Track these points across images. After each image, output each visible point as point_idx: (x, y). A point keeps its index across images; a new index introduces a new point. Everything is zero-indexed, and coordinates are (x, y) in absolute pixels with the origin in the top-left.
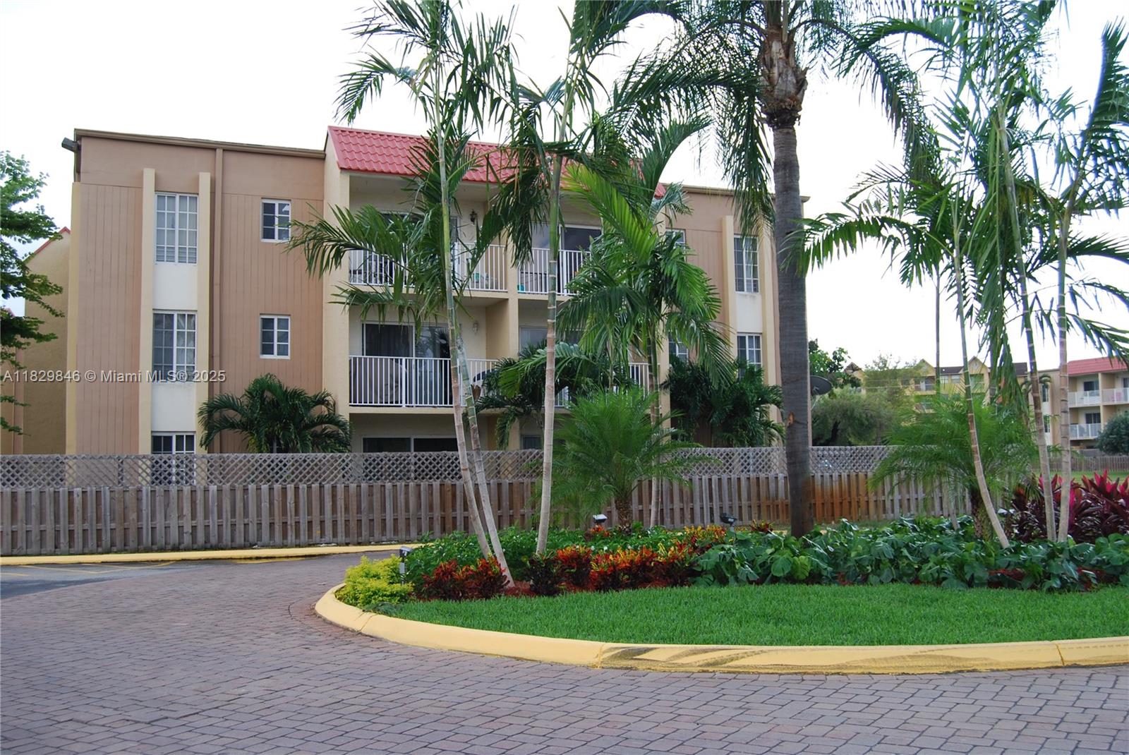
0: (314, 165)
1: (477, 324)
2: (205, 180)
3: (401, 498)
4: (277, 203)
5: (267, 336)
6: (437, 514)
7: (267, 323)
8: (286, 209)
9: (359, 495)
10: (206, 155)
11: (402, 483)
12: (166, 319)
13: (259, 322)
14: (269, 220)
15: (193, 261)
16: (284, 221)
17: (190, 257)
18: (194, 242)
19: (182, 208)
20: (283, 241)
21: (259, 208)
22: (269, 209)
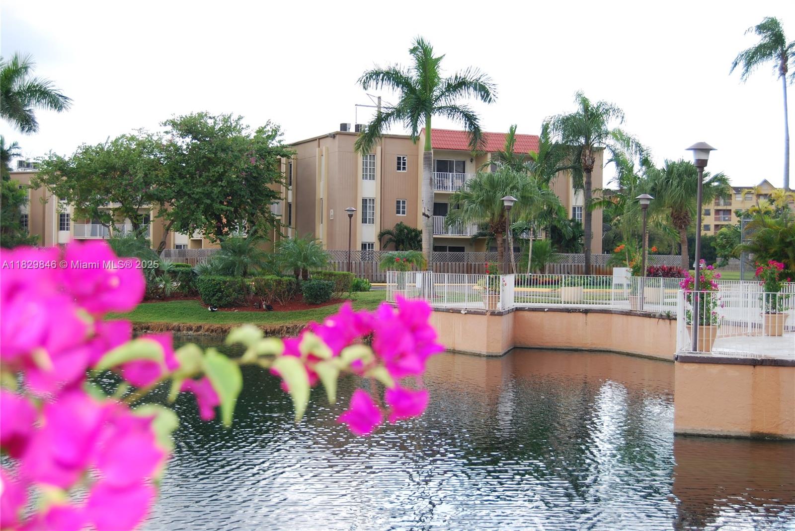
2: (379, 149)
4: (402, 157)
5: (398, 207)
7: (398, 203)
8: (405, 159)
12: (364, 201)
13: (396, 202)
14: (399, 163)
15: (374, 179)
16: (404, 164)
17: (373, 177)
18: (374, 172)
19: (370, 159)
20: (404, 171)
21: (396, 159)
22: (399, 159)
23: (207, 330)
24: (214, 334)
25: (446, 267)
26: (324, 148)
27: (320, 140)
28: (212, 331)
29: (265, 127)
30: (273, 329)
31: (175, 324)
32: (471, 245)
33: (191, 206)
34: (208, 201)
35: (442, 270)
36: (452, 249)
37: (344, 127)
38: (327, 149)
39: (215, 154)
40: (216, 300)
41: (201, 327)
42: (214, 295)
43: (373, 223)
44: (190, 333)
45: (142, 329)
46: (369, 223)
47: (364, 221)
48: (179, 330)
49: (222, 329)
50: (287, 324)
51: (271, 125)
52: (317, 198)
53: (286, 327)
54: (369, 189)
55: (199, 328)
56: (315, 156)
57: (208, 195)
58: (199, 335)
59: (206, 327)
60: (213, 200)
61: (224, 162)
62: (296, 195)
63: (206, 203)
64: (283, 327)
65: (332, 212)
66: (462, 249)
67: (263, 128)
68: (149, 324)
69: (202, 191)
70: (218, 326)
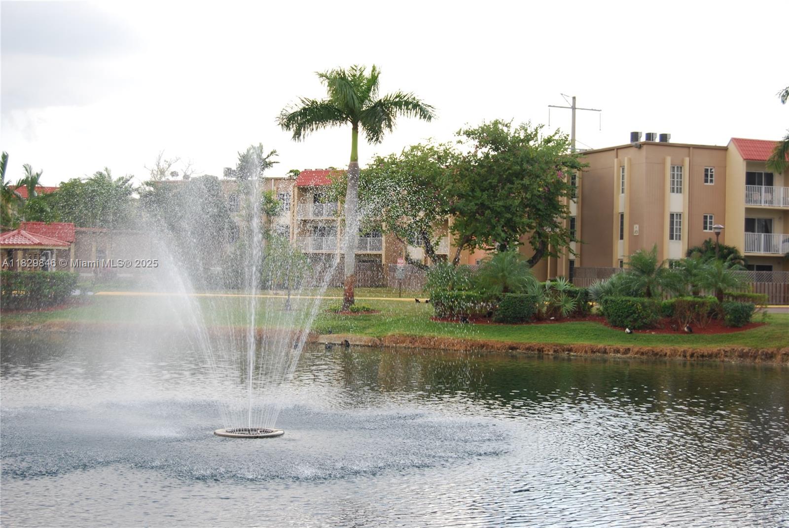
0: (722, 152)
1: (780, 218)
2: (687, 160)
3: (771, 288)
4: (709, 168)
5: (705, 223)
6: (782, 295)
7: (705, 217)
8: (712, 170)
9: (757, 286)
10: (686, 150)
11: (771, 283)
12: (672, 215)
13: (703, 217)
14: (706, 175)
15: (681, 192)
16: (711, 176)
17: (680, 191)
18: (681, 185)
19: (677, 171)
20: (711, 184)
21: (704, 171)
22: (707, 170)
23: (637, 353)
24: (645, 357)
25: (762, 288)
26: (626, 159)
27: (619, 150)
28: (642, 354)
29: (554, 136)
30: (710, 352)
31: (601, 345)
32: (779, 263)
33: (492, 221)
34: (509, 216)
35: (758, 290)
36: (760, 268)
37: (635, 136)
38: (630, 160)
39: (521, 165)
40: (630, 321)
41: (629, 349)
42: (628, 317)
43: (680, 239)
44: (619, 355)
45: (563, 351)
46: (676, 239)
47: (672, 237)
48: (605, 352)
49: (653, 351)
50: (723, 348)
51: (560, 134)
52: (614, 212)
53: (724, 350)
54: (677, 203)
55: (627, 351)
56: (614, 167)
57: (508, 208)
58: (628, 358)
59: (636, 350)
60: (513, 214)
61: (530, 174)
62: (583, 207)
63: (506, 217)
64: (720, 350)
65: (636, 228)
66: (769, 268)
67: (551, 137)
68: (572, 346)
69: (503, 204)
70: (650, 348)
